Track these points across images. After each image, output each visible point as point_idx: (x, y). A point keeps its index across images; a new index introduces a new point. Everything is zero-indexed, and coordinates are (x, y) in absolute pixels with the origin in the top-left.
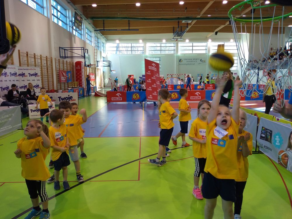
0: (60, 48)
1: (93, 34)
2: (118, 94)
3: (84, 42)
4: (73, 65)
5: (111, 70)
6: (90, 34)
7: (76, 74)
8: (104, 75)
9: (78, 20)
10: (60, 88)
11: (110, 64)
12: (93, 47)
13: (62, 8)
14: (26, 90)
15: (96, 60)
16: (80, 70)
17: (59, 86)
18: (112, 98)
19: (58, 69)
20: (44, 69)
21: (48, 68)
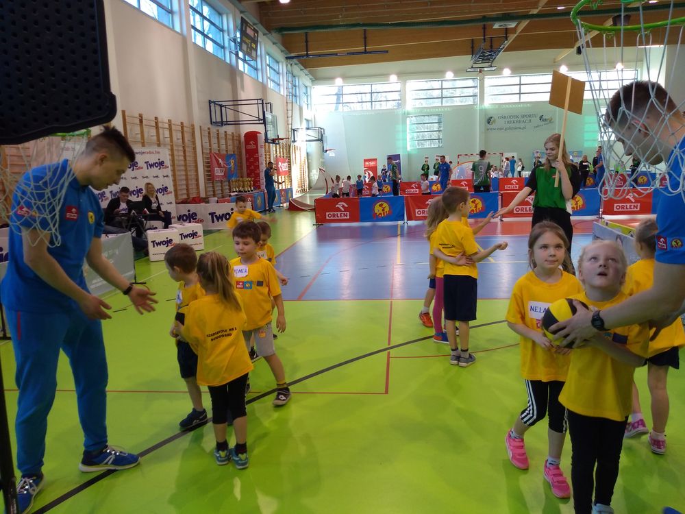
0: (210, 102)
1: (282, 68)
2: (340, 205)
3: (264, 87)
4: (240, 141)
5: (325, 149)
6: (276, 67)
7: (247, 160)
8: (310, 161)
9: (247, 36)
10: (212, 193)
11: (322, 136)
12: (283, 96)
13: (213, 12)
14: (140, 199)
15: (290, 127)
16: (256, 151)
17: (211, 189)
18: (327, 214)
19: (208, 152)
20: (178, 151)
21: (186, 149)
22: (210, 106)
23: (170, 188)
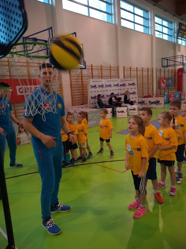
7: (178, 79)
19: (159, 77)
20: (146, 78)
21: (149, 77)
22: (162, 60)
23: (136, 92)
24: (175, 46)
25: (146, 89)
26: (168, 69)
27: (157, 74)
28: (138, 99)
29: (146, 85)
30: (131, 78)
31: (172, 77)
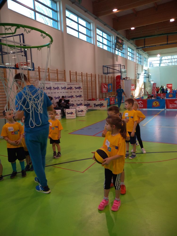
0: (103, 66)
1: (135, 52)
2: (140, 102)
4: (114, 79)
5: (150, 81)
9: (119, 42)
11: (149, 76)
12: (135, 62)
16: (120, 82)
17: (102, 96)
19: (101, 83)
20: (90, 83)
21: (93, 82)
22: (103, 68)
23: (83, 96)
24: (113, 56)
25: (90, 93)
26: (108, 76)
27: (99, 80)
28: (84, 102)
29: (90, 90)
30: (77, 82)
31: (111, 83)
